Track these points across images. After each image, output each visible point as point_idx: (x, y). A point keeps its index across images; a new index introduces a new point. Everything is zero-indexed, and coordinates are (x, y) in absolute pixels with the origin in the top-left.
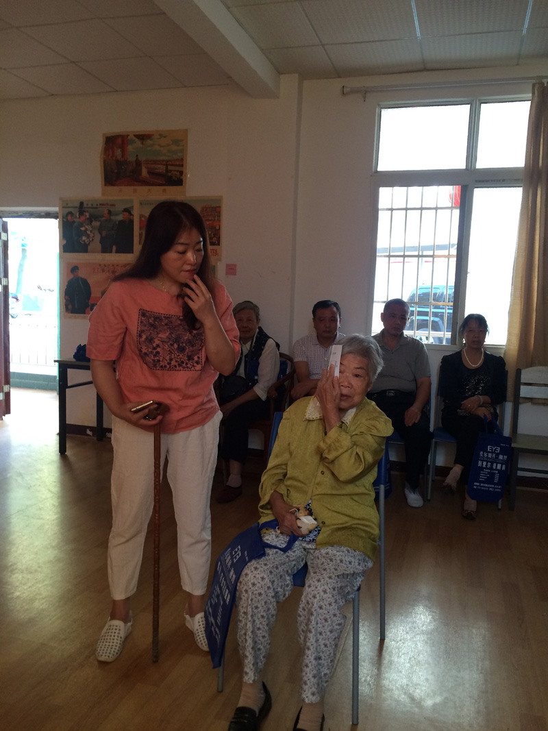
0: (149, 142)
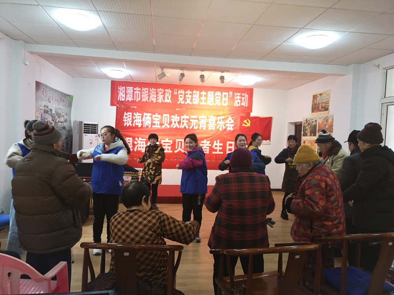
0: (322, 96)
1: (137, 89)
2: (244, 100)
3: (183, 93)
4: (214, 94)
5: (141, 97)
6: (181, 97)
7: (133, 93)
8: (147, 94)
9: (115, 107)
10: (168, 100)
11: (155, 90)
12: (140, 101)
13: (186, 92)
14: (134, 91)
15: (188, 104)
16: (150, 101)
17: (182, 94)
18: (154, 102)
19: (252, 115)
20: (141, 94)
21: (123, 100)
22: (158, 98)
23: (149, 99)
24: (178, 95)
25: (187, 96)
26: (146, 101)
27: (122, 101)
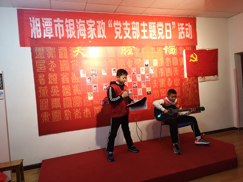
1: (58, 20)
2: (188, 31)
3: (120, 24)
4: (156, 25)
5: (65, 33)
6: (118, 30)
7: (53, 27)
8: (73, 28)
9: (29, 49)
10: (102, 35)
11: (84, 22)
12: (65, 38)
13: (124, 24)
14: (54, 24)
15: (127, 38)
16: (78, 38)
17: (119, 26)
18: (84, 38)
19: (198, 48)
20: (65, 28)
21: (40, 37)
22: (88, 33)
23: (76, 34)
24: (113, 28)
25: (124, 29)
26: (73, 38)
27: (37, 39)
